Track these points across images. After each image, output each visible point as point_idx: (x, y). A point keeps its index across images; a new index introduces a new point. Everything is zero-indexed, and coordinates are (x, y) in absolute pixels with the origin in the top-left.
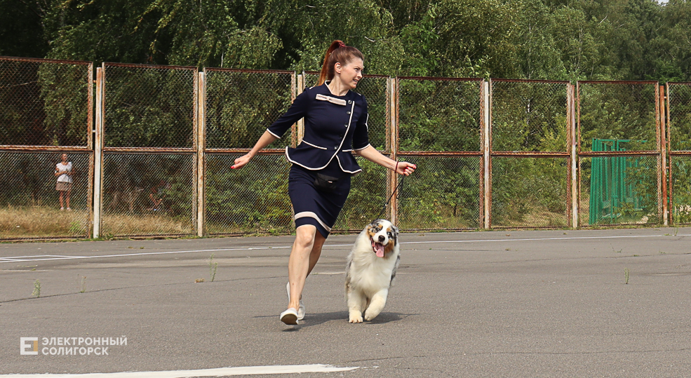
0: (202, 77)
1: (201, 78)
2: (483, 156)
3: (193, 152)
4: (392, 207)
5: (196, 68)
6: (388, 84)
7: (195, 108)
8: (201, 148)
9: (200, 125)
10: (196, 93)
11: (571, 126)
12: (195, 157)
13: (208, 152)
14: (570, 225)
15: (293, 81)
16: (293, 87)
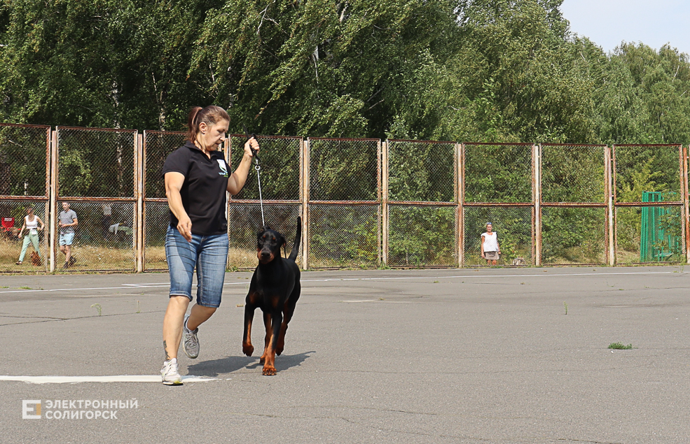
1: (305, 145)
2: (534, 205)
3: (299, 204)
4: (459, 248)
5: (301, 138)
6: (455, 148)
8: (305, 201)
9: (304, 182)
11: (608, 182)
12: (301, 207)
13: (311, 204)
14: (608, 263)
15: (379, 147)
16: (379, 152)
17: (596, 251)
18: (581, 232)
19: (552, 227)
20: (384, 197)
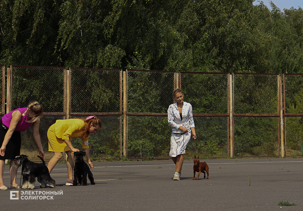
0: (69, 73)
2: (229, 116)
3: (63, 115)
5: (65, 68)
6: (175, 76)
7: (65, 90)
8: (68, 113)
9: (67, 100)
10: (65, 82)
11: (280, 100)
14: (280, 155)
15: (121, 75)
16: (121, 78)
17: (273, 149)
18: (262, 136)
19: (242, 133)
20: (125, 110)
